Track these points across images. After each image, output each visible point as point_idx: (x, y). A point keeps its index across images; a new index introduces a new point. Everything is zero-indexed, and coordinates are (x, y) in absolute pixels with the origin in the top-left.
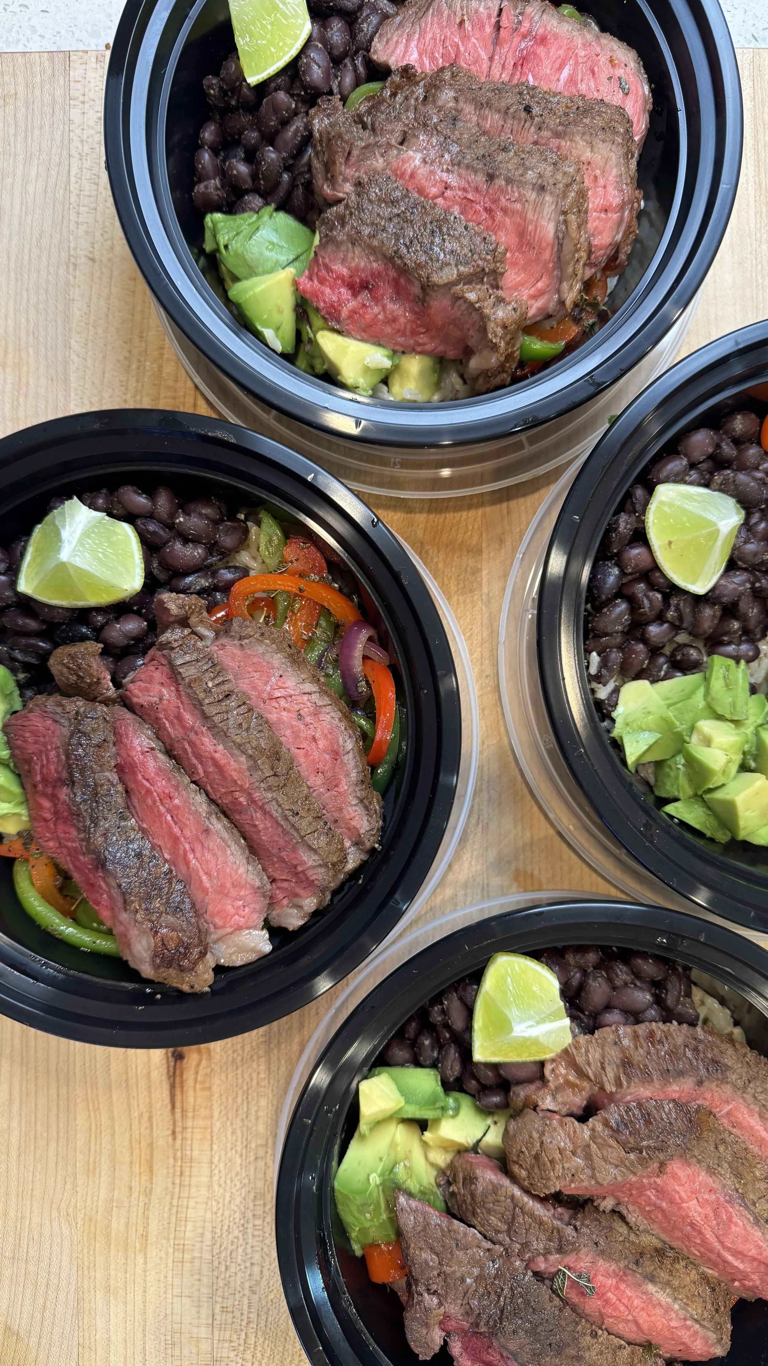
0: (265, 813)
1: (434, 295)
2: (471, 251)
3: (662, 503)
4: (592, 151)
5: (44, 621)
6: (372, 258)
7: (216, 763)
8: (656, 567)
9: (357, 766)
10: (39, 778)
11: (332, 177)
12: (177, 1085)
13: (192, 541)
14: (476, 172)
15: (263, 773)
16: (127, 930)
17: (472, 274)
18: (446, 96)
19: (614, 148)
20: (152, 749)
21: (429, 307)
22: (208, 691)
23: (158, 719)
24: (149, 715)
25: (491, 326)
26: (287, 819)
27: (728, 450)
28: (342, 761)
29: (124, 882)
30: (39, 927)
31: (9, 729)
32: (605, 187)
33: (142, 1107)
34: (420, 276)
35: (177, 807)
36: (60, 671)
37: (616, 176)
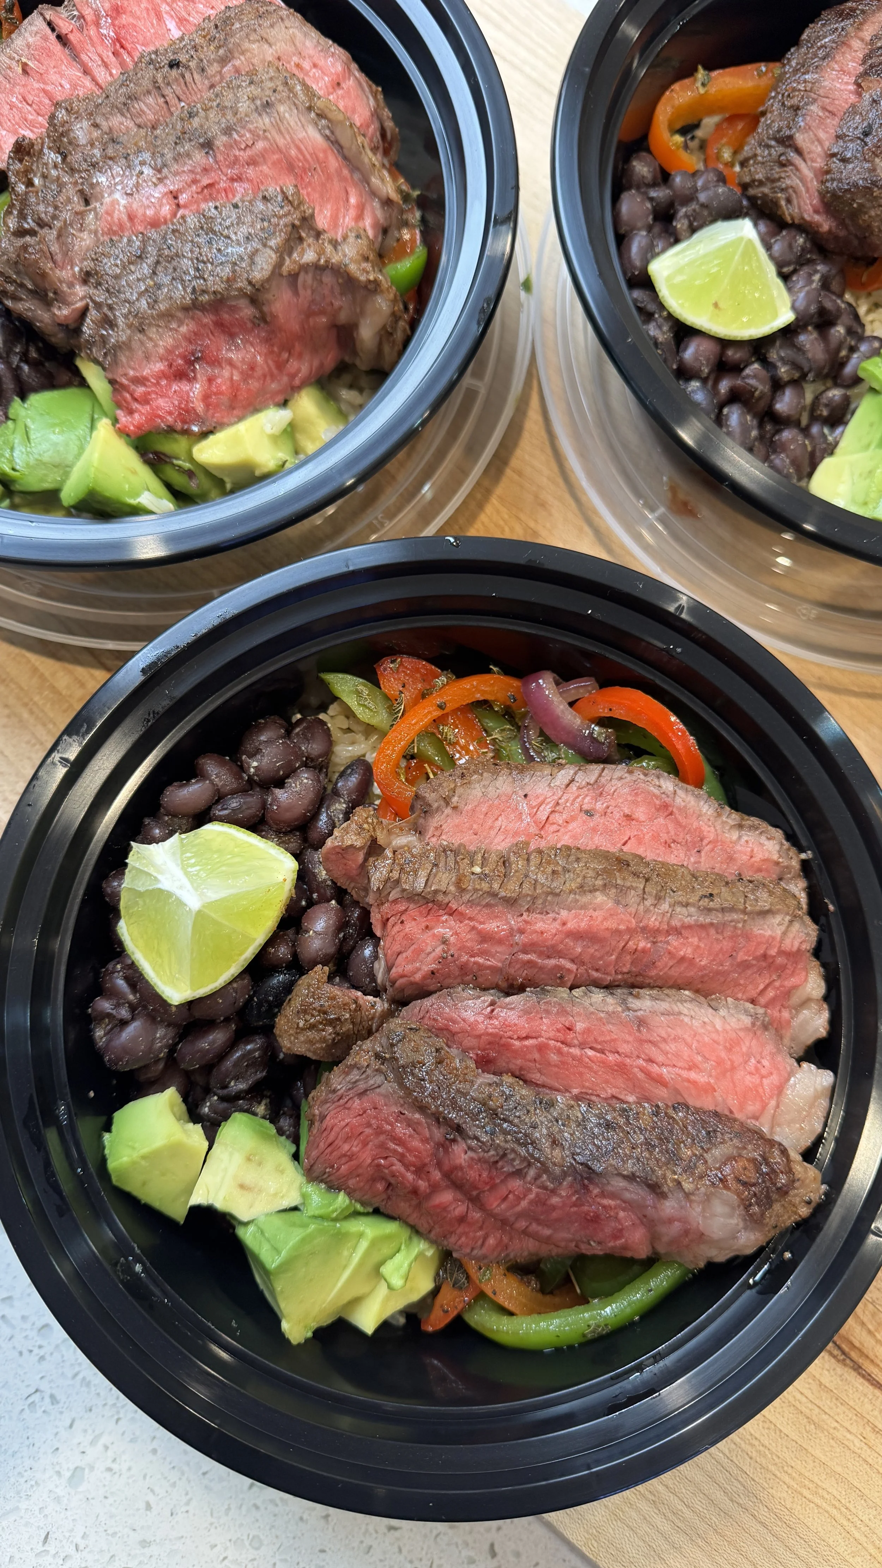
0: (677, 931)
1: (269, 296)
2: (263, 220)
3: (669, 278)
4: (270, 45)
5: (227, 1020)
6: (174, 325)
7: (577, 936)
8: (724, 343)
9: (697, 797)
10: (410, 1176)
11: (55, 293)
12: (860, 1361)
13: (288, 776)
14: (188, 155)
15: (635, 889)
16: (684, 1220)
17: (287, 240)
18: (81, 131)
19: (287, 23)
20: (493, 1004)
21: (275, 317)
22: (483, 877)
23: (464, 969)
24: (448, 976)
25: (353, 268)
26: (710, 910)
27: (659, 193)
28: (679, 809)
29: (630, 1167)
30: (571, 1347)
31: (318, 1168)
32: (315, 66)
33: (854, 1429)
34: (240, 290)
35: (588, 1031)
36: (305, 1042)
37: (316, 46)
